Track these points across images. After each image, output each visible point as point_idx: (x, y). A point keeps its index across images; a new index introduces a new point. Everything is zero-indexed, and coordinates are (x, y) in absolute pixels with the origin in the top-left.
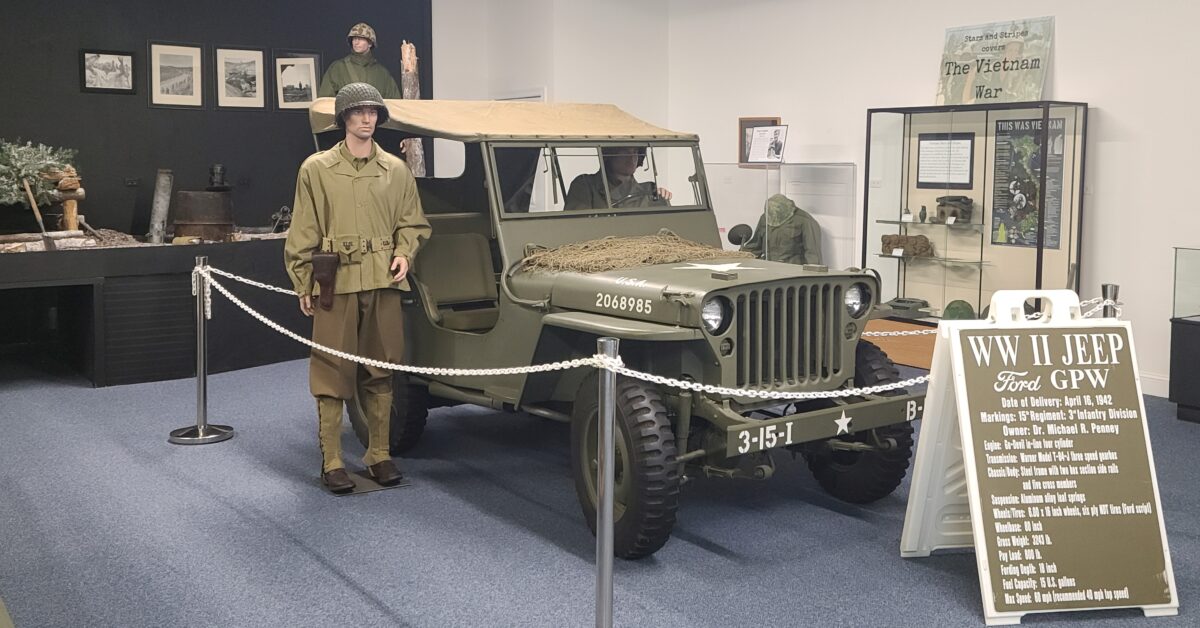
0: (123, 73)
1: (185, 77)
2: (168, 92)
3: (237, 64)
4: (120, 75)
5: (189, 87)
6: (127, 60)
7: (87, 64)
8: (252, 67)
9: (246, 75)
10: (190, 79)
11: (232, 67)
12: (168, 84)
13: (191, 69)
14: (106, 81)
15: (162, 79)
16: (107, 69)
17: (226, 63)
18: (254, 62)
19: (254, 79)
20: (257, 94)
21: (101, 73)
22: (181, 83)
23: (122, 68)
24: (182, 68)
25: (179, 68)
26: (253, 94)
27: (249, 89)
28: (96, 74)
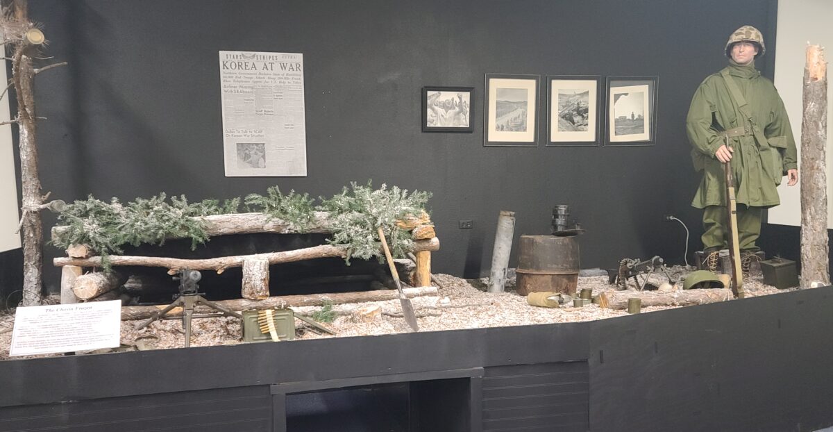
0: (461, 111)
1: (519, 111)
2: (502, 129)
3: (570, 96)
4: (459, 113)
5: (522, 123)
6: (466, 96)
7: (429, 102)
8: (585, 98)
9: (579, 107)
10: (525, 114)
11: (565, 99)
12: (503, 121)
13: (526, 103)
14: (445, 119)
15: (497, 116)
16: (447, 106)
17: (559, 94)
18: (587, 93)
19: (586, 111)
20: (589, 127)
21: (441, 111)
22: (515, 119)
23: (460, 105)
24: (517, 103)
25: (514, 103)
26: (585, 128)
27: (581, 123)
28: (436, 113)
